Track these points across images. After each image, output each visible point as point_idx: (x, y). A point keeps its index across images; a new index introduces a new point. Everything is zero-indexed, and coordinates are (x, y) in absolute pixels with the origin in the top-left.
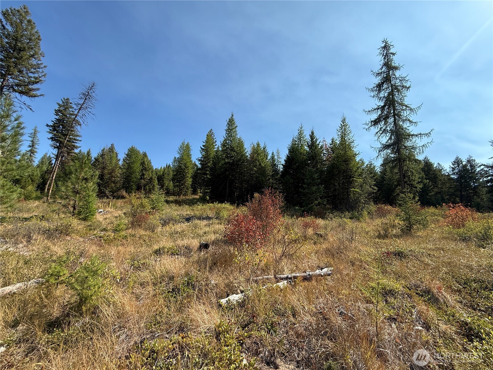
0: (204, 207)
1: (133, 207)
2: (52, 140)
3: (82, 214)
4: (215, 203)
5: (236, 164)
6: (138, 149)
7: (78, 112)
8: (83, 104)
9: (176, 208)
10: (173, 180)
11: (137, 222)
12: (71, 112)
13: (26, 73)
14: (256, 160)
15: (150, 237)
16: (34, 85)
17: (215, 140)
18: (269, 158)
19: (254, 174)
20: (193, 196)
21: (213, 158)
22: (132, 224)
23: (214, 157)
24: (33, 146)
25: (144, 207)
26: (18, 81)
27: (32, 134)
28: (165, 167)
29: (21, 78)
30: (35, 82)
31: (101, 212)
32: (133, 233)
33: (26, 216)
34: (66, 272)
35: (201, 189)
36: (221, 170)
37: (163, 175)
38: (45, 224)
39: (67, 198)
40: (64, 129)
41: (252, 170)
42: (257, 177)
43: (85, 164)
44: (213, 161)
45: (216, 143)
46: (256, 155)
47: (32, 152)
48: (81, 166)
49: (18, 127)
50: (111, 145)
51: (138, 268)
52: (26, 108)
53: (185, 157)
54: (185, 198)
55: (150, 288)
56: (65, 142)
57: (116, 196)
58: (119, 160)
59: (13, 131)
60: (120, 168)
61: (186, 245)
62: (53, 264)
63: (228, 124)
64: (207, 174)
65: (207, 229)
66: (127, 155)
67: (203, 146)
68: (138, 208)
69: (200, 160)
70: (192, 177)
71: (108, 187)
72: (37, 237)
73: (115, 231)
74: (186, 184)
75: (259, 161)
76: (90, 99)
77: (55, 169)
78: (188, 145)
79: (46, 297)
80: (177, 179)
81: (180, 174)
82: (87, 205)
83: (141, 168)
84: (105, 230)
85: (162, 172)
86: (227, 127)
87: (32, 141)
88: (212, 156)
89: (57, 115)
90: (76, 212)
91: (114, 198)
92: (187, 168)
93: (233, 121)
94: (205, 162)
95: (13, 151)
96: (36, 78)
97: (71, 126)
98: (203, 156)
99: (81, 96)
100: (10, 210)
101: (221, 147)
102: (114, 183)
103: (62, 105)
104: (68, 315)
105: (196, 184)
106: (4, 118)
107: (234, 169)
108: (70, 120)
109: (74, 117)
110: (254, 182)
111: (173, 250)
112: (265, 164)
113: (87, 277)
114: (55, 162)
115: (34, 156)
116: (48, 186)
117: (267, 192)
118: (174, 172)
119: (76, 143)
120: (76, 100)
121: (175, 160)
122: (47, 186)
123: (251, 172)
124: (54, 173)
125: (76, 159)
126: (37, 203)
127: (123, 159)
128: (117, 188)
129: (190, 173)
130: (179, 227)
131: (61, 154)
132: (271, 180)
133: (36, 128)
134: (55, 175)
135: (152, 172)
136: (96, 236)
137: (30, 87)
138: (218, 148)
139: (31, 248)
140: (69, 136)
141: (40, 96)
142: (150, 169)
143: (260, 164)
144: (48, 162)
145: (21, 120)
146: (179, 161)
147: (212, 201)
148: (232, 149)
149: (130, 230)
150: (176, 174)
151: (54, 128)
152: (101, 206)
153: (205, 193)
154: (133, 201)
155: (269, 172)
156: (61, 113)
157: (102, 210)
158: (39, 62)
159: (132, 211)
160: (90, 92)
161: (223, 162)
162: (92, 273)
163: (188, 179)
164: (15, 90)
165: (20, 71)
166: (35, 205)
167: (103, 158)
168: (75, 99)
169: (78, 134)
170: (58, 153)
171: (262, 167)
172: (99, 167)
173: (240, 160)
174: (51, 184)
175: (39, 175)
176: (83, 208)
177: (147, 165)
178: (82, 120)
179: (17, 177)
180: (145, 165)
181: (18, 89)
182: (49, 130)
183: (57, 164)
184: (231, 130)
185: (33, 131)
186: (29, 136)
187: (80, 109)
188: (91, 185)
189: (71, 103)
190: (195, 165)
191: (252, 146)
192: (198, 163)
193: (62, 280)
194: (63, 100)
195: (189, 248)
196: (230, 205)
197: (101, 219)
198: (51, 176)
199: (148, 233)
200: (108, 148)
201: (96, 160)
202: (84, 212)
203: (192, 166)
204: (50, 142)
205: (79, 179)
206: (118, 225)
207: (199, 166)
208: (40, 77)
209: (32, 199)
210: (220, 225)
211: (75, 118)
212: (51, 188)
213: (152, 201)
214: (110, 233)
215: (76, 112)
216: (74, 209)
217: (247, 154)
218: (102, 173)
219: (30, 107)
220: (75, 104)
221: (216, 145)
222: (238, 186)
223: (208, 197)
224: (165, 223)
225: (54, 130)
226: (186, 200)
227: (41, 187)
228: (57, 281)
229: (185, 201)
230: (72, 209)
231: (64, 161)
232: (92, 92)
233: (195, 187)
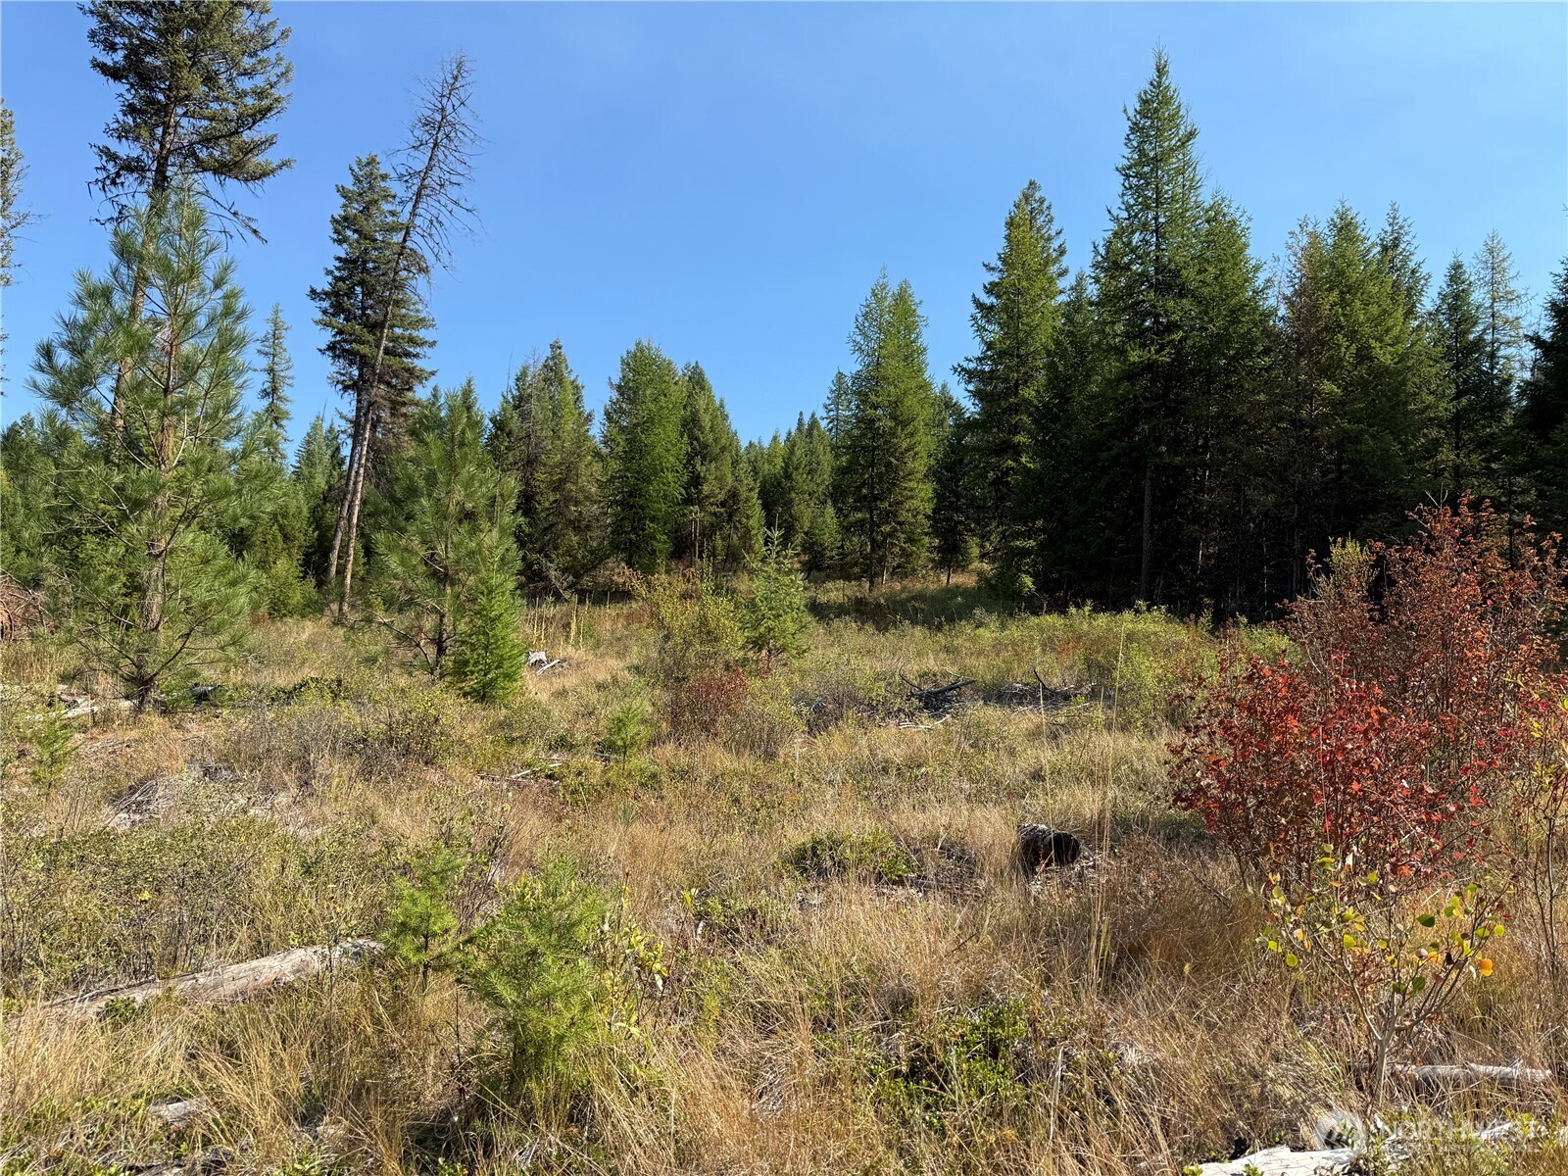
0: (1014, 631)
1: (667, 638)
2: (335, 357)
3: (472, 673)
4: (1073, 610)
5: (1193, 373)
6: (666, 354)
7: (413, 214)
8: (429, 168)
9: (862, 639)
10: (837, 494)
11: (693, 712)
12: (390, 219)
13: (228, 81)
14: (1334, 327)
15: (758, 784)
16: (256, 127)
17: (1055, 244)
18: (1428, 302)
19: (1325, 419)
20: (944, 578)
21: (1049, 353)
22: (675, 720)
23: (1057, 343)
24: (274, 390)
25: (716, 640)
26: (206, 123)
27: (267, 340)
28: (793, 431)
29: (215, 106)
30: (260, 112)
31: (539, 663)
32: (684, 760)
33: (284, 680)
34: (450, 920)
35: (984, 537)
36: (1104, 414)
37: (788, 477)
38: (348, 715)
39: (411, 603)
40: (371, 302)
41: (1307, 395)
42: (1345, 441)
43: (462, 444)
44: (1051, 367)
45: (1065, 261)
46: (1334, 296)
47: (275, 415)
48: (450, 455)
49: (228, 312)
50: (552, 346)
51: (727, 934)
52: (242, 230)
53: (893, 367)
54: (904, 589)
55: (802, 1039)
56: (380, 359)
57: (591, 593)
58: (589, 418)
59: (214, 330)
60: (597, 454)
61: (943, 835)
62: (402, 884)
63: (1136, 128)
64: (1016, 451)
65: (1047, 756)
66: (619, 388)
67: (990, 289)
68: (688, 644)
69: (970, 375)
70: (933, 474)
71: (556, 548)
72: (332, 768)
73: (607, 749)
74: (904, 515)
75: (1352, 335)
76: (450, 140)
77: (355, 483)
78: (902, 298)
79: (394, 1017)
80: (859, 489)
81: (872, 465)
82: (485, 634)
83: (685, 447)
84: (563, 744)
85: (780, 462)
86: (1127, 152)
87: (271, 371)
88: (1043, 338)
89: (340, 242)
90: (448, 661)
91: (581, 602)
92: (905, 424)
93: (1167, 101)
94: (1006, 380)
95: (221, 414)
96: (260, 94)
97: (394, 280)
98: (990, 346)
99: (416, 133)
100: (232, 656)
101: (1097, 280)
102: (577, 529)
103: (352, 192)
104: (479, 1109)
105: (958, 510)
106: (184, 281)
107: (1186, 401)
108: (387, 253)
109: (398, 238)
110: (1325, 474)
111: (883, 854)
112: (1401, 349)
113: (534, 953)
114: (353, 449)
115: (280, 431)
116: (339, 557)
117: (1441, 523)
118: (837, 457)
119: (416, 356)
120: (401, 157)
121: (839, 391)
122: (334, 556)
123: (1298, 408)
124: (352, 501)
125: (428, 429)
126: (308, 629)
127: (607, 413)
128: (592, 552)
129: (922, 450)
130: (892, 740)
131: (368, 411)
132: (1446, 455)
133: (276, 312)
134: (357, 508)
135: (735, 463)
136: (534, 772)
137: (247, 136)
138: (1078, 288)
139: (315, 812)
140: (392, 327)
141: (280, 167)
142: (723, 449)
143: (1364, 355)
144: (329, 452)
145: (234, 281)
146: (866, 389)
147: (1056, 595)
148: (1168, 281)
149: (670, 747)
150: (850, 462)
151: (335, 301)
152: (539, 639)
153: (1009, 560)
154: (665, 612)
155: (1431, 398)
156: (355, 231)
157: (542, 656)
158: (265, 20)
159: (668, 660)
160: (449, 109)
161: (1112, 366)
162: (555, 936)
163: (913, 484)
164: (202, 162)
165: (210, 79)
166: (305, 637)
167: (524, 416)
168: (398, 158)
169: (422, 315)
170: (358, 410)
171: (1380, 373)
172: (511, 459)
173: (1222, 340)
174: (348, 545)
175: (305, 512)
176: (473, 649)
177: (712, 429)
178: (431, 244)
179: (244, 522)
180: (701, 429)
181: (211, 155)
182: (319, 316)
183: (360, 459)
184: (1157, 161)
185: (269, 328)
186: (259, 351)
187: (419, 195)
188: (495, 540)
189: (384, 177)
190: (949, 404)
191: (1305, 241)
192: (962, 395)
193: (441, 956)
194: (357, 170)
195: (963, 851)
196: (1169, 621)
197: (544, 697)
198: (345, 513)
199: (748, 762)
200: (540, 365)
201: (500, 425)
202: (477, 663)
203: (925, 414)
204: (329, 366)
205: (446, 519)
206: (620, 720)
207: (970, 407)
208: (272, 87)
209: (291, 613)
210: (1118, 734)
211: (405, 240)
212: (350, 566)
213: (752, 606)
214: (587, 760)
215: (404, 218)
216: (441, 651)
217: (1272, 302)
218: (527, 484)
219: (254, 226)
220: (400, 177)
221: (1063, 273)
222: (1212, 506)
223: (1028, 581)
224: (821, 717)
225: (338, 309)
226: (909, 600)
227: (315, 562)
228: (425, 957)
229: (903, 603)
230: (431, 651)
231: (381, 441)
232: (457, 104)
233: (953, 530)
